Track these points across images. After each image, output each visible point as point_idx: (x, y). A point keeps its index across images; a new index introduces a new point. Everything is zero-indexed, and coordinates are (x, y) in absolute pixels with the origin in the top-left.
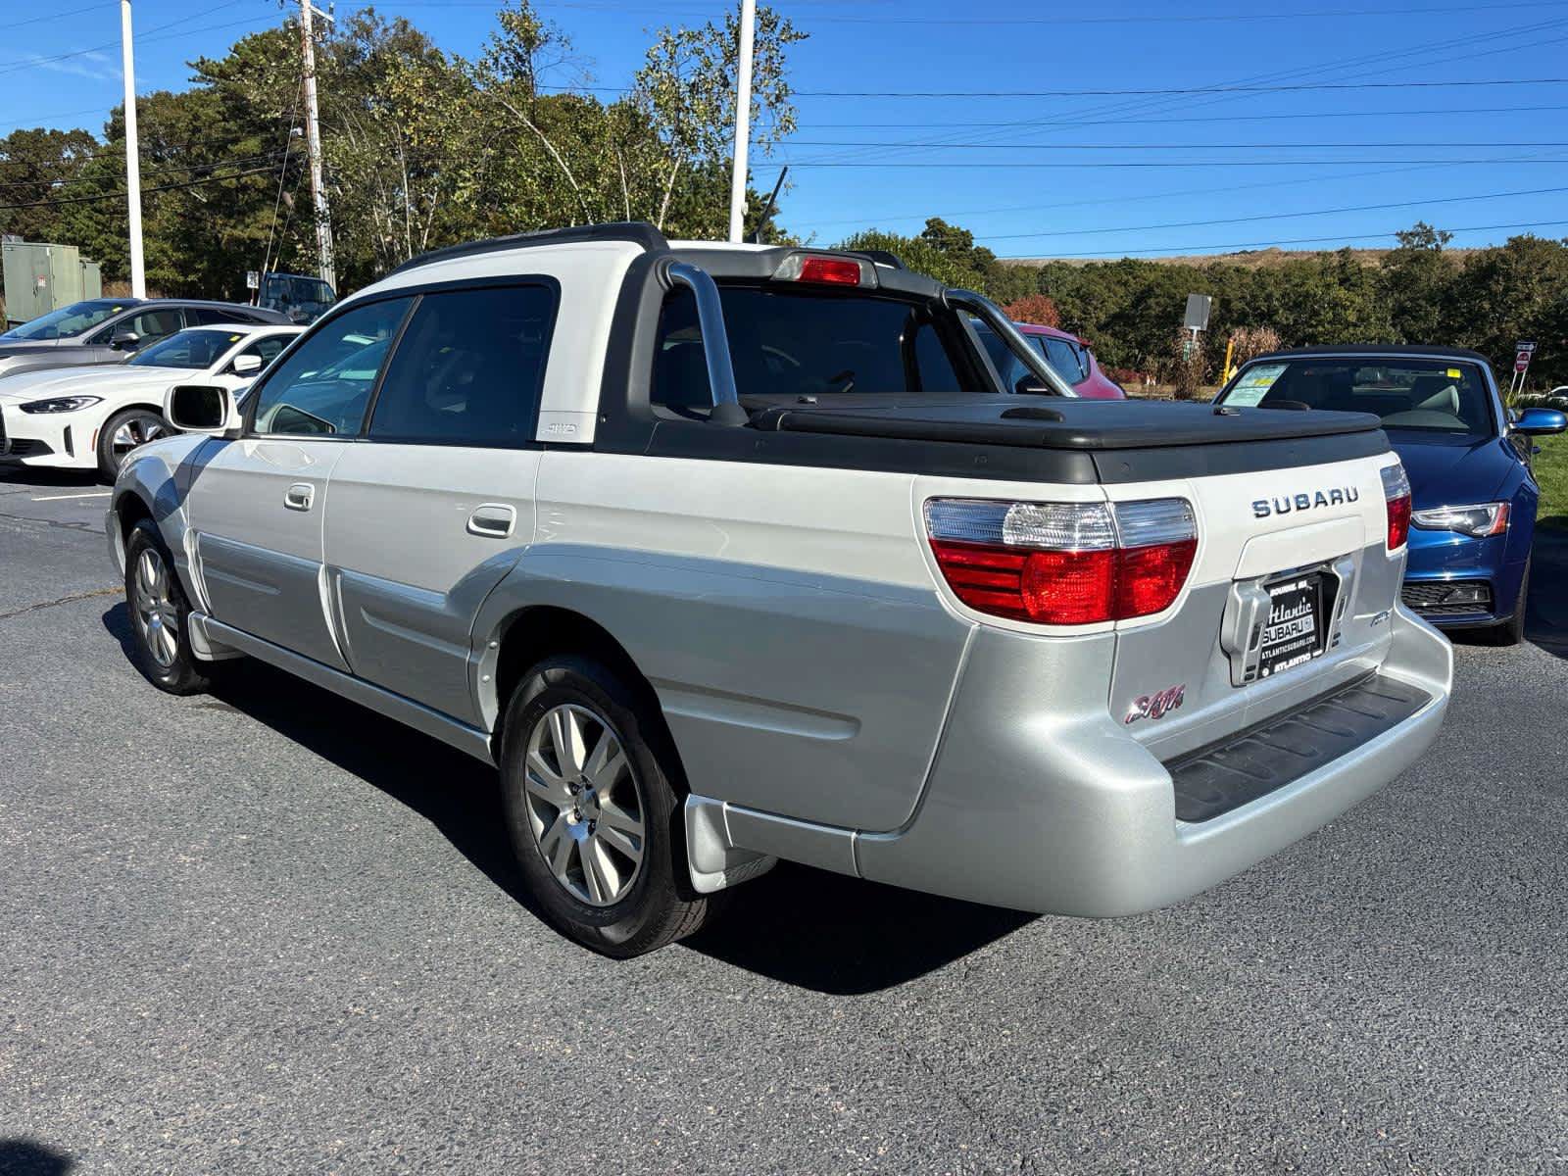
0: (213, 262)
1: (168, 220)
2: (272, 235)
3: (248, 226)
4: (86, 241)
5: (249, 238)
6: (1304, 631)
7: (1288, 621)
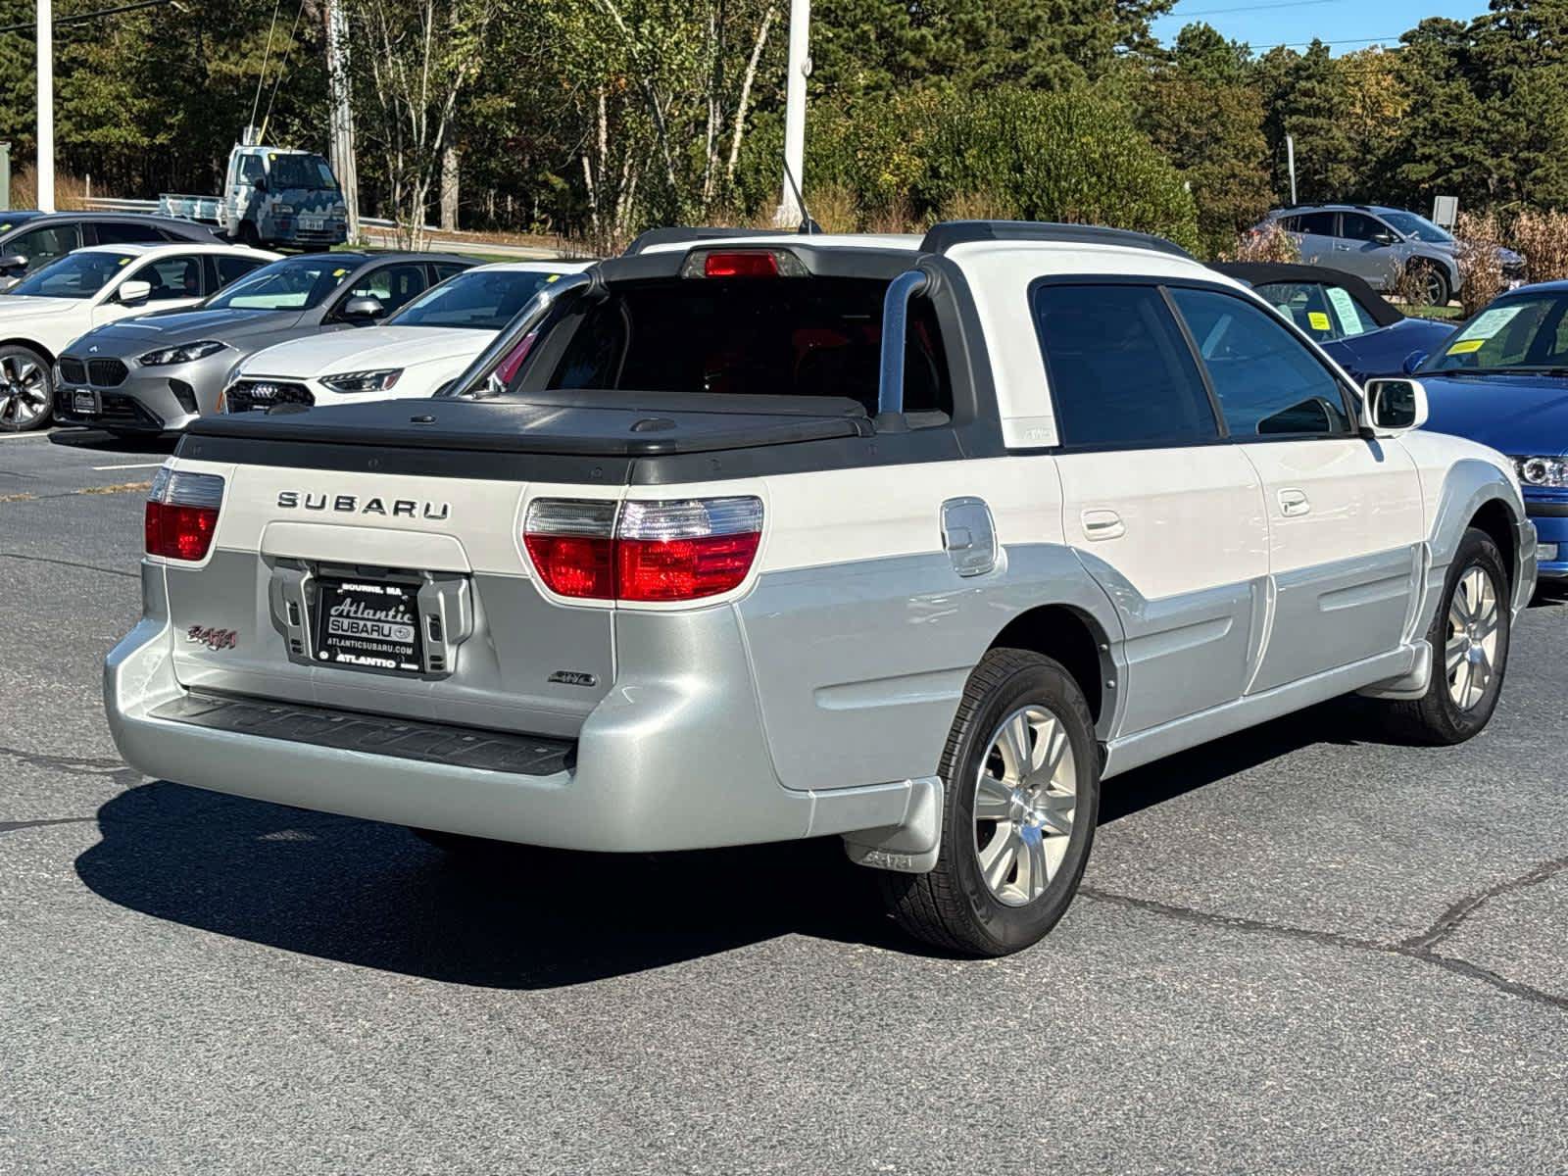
0: (192, 114)
1: (130, 47)
2: (282, 67)
3: (244, 56)
4: (7, 85)
5: (245, 74)
6: (394, 638)
7: (368, 620)
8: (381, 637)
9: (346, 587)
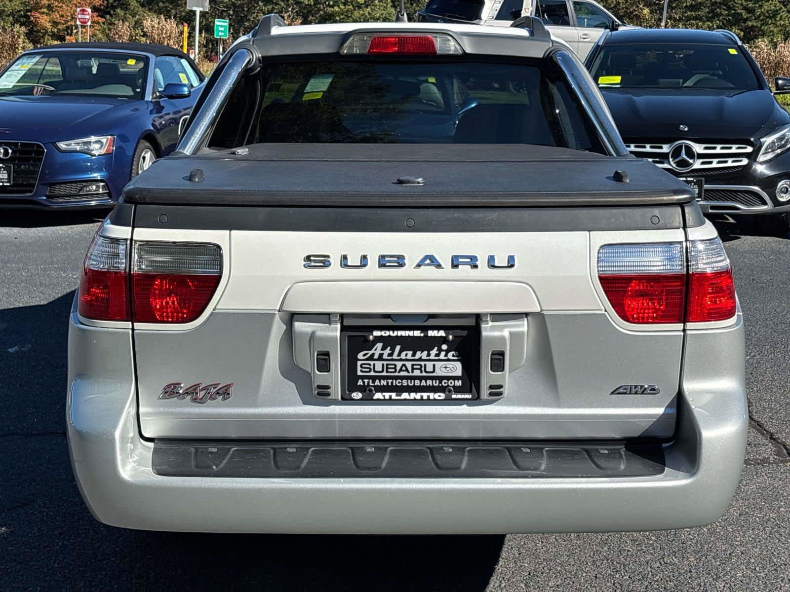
6: (438, 373)
7: (407, 360)
8: (424, 374)
9: (377, 333)
